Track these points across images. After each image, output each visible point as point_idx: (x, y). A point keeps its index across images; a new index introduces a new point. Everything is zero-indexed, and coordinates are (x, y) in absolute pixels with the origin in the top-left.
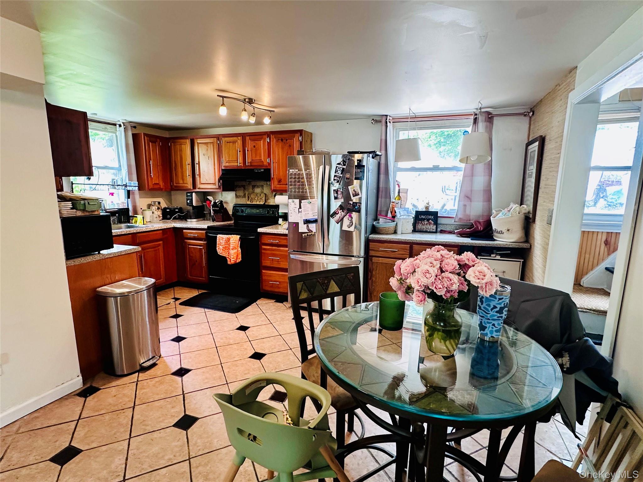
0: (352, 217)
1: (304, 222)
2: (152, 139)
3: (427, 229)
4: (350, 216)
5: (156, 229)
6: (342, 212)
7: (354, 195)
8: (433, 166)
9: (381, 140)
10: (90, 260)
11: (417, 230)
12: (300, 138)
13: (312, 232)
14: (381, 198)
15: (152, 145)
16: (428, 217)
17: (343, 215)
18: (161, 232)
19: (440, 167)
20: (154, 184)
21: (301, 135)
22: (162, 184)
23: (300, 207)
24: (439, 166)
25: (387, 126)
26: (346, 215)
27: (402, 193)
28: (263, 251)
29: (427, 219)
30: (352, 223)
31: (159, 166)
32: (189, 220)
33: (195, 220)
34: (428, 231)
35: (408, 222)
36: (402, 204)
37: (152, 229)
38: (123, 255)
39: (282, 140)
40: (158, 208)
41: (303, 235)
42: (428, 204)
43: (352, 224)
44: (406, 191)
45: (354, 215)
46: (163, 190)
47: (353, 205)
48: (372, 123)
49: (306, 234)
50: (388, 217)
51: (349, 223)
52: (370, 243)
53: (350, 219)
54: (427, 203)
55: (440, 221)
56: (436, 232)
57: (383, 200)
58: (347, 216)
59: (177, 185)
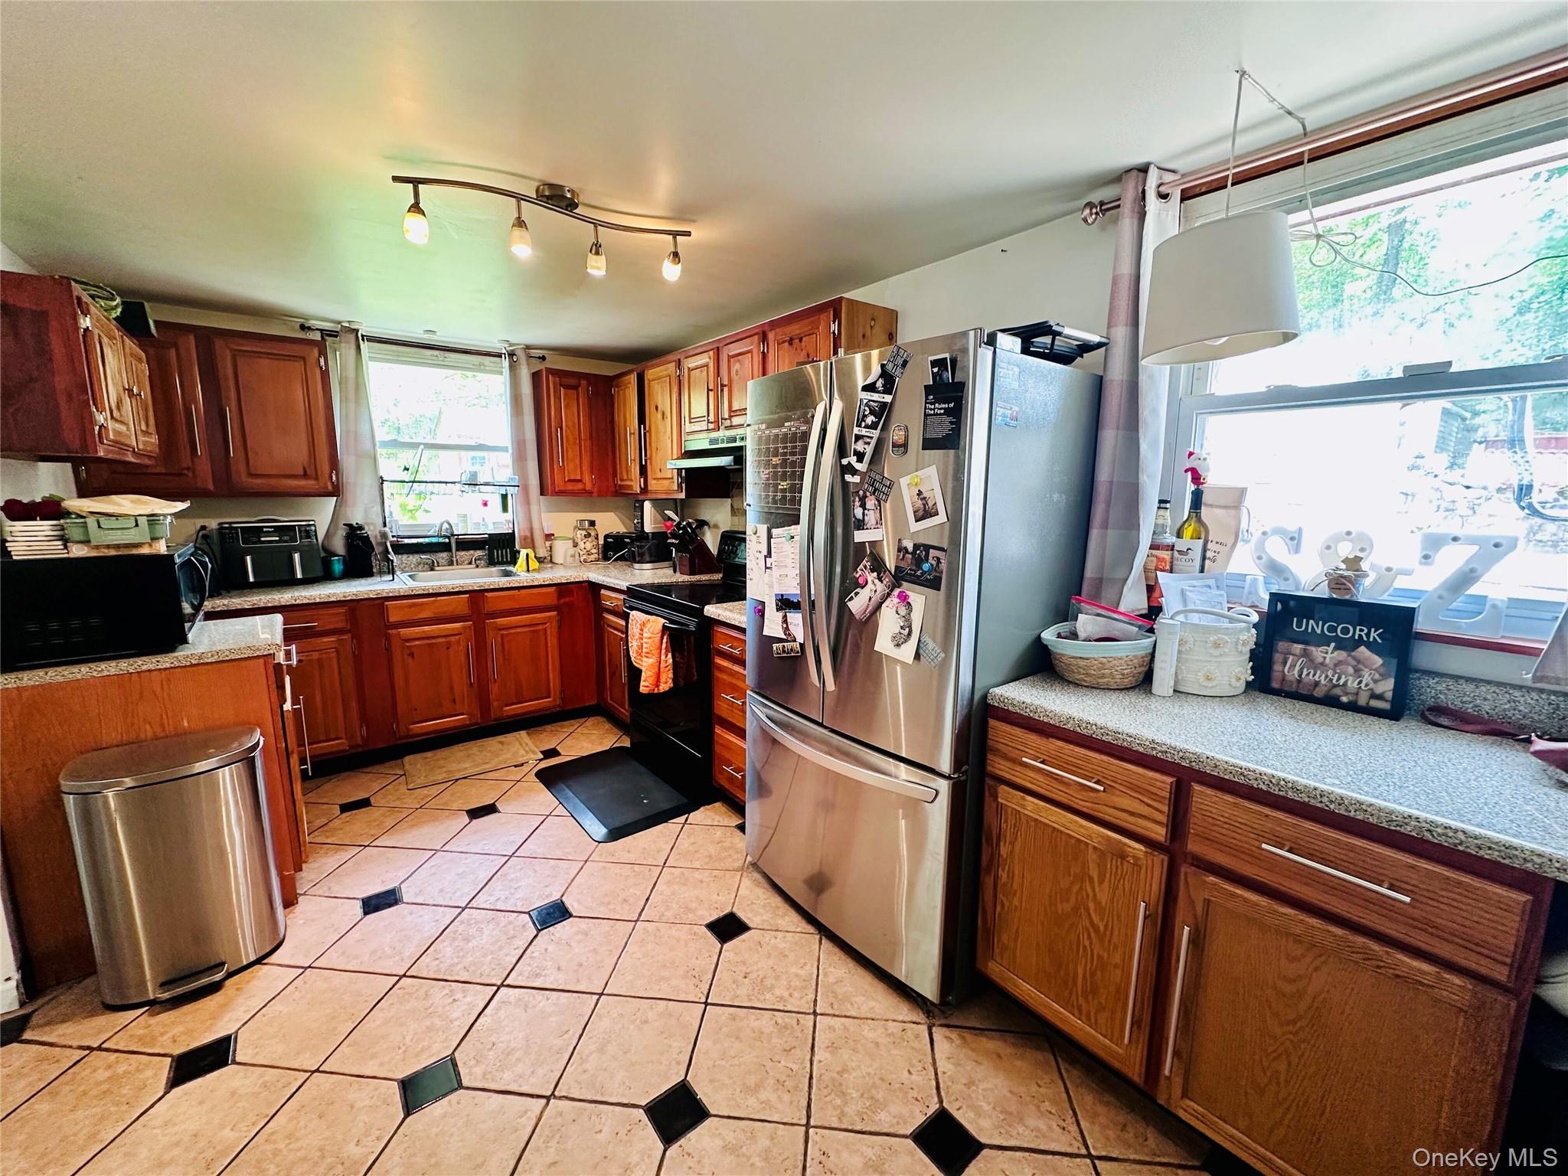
0: (909, 603)
1: (777, 605)
2: (568, 380)
3: (1337, 691)
4: (903, 598)
5: (536, 583)
6: (876, 581)
7: (921, 513)
8: (1406, 368)
9: (1115, 281)
10: (79, 676)
11: (1275, 685)
12: (834, 327)
13: (795, 641)
14: (1105, 526)
15: (565, 395)
16: (1345, 631)
17: (879, 594)
18: (552, 589)
19: (1452, 370)
20: (569, 481)
21: (837, 316)
22: (588, 482)
23: (769, 554)
24: (1450, 363)
25: (1142, 215)
26: (889, 595)
27: (1211, 506)
28: (717, 674)
29: (1337, 639)
30: (910, 627)
31: (585, 440)
32: (637, 566)
33: (648, 566)
34: (1344, 699)
35: (1217, 645)
36: (1209, 554)
37: (525, 584)
38: (208, 663)
39: (791, 341)
40: (588, 535)
41: (775, 646)
42: (1354, 563)
43: (910, 634)
44: (1236, 499)
45: (918, 598)
46: (595, 494)
47: (914, 553)
48: (1085, 220)
49: (780, 645)
50: (1122, 608)
51: (898, 629)
52: (992, 722)
53: (903, 611)
54: (1346, 561)
55: (1424, 656)
56: (1394, 713)
57: (1112, 534)
58: (894, 600)
59: (623, 483)
